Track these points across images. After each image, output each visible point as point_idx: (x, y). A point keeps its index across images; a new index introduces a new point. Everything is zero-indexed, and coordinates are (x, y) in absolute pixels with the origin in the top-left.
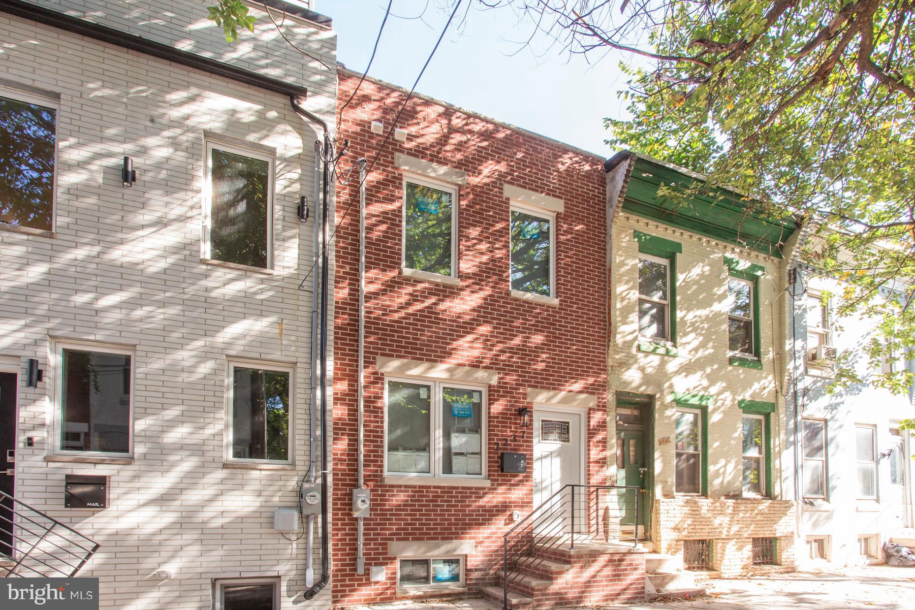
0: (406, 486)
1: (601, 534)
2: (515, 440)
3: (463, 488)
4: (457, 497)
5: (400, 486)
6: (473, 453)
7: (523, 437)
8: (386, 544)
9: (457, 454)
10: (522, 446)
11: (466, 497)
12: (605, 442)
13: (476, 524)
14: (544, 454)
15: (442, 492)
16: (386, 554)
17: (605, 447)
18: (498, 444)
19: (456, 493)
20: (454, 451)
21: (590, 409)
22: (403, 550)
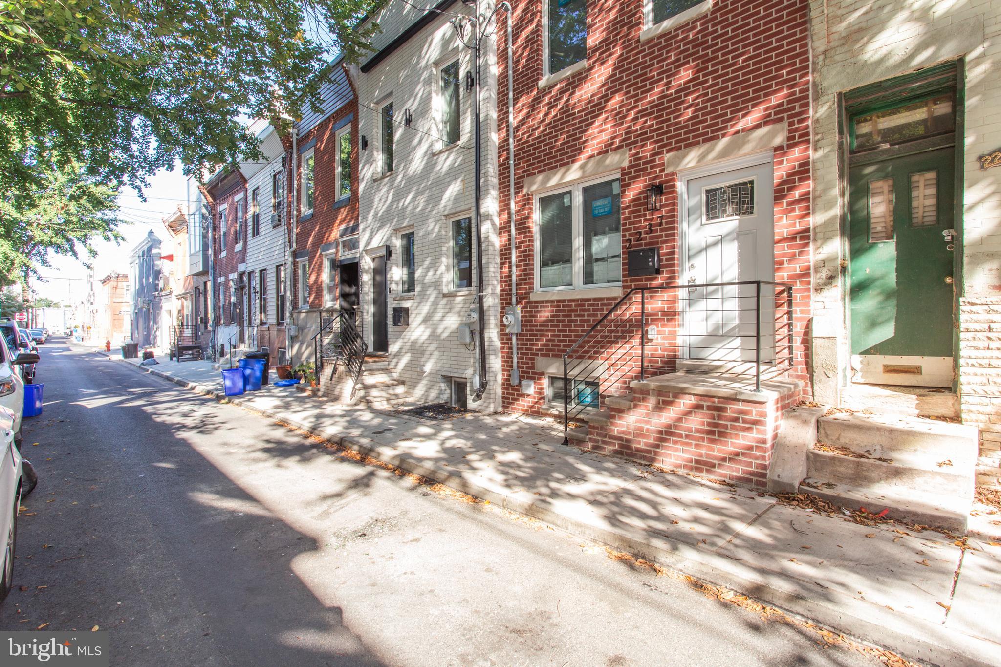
0: (547, 302)
1: (801, 368)
2: (651, 231)
3: (595, 299)
4: (589, 310)
5: (542, 302)
6: (613, 257)
7: (661, 224)
8: (533, 359)
9: (597, 260)
10: (661, 236)
11: (598, 310)
12: (808, 200)
13: (608, 342)
14: (710, 240)
15: (576, 306)
16: (533, 368)
17: (808, 208)
18: (630, 241)
19: (588, 305)
20: (594, 257)
21: (776, 149)
22: (548, 366)
